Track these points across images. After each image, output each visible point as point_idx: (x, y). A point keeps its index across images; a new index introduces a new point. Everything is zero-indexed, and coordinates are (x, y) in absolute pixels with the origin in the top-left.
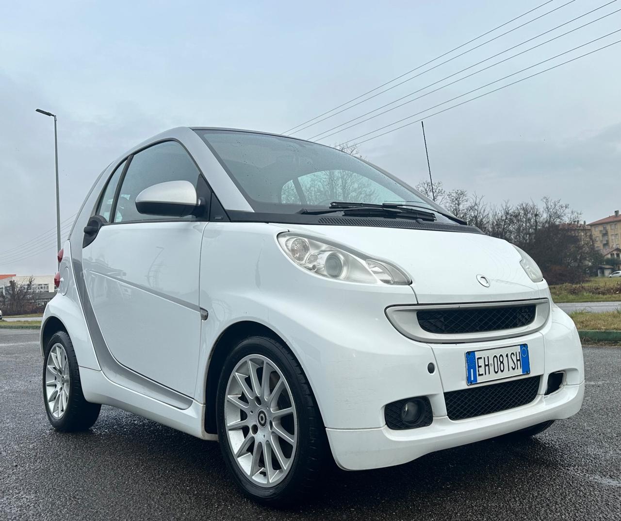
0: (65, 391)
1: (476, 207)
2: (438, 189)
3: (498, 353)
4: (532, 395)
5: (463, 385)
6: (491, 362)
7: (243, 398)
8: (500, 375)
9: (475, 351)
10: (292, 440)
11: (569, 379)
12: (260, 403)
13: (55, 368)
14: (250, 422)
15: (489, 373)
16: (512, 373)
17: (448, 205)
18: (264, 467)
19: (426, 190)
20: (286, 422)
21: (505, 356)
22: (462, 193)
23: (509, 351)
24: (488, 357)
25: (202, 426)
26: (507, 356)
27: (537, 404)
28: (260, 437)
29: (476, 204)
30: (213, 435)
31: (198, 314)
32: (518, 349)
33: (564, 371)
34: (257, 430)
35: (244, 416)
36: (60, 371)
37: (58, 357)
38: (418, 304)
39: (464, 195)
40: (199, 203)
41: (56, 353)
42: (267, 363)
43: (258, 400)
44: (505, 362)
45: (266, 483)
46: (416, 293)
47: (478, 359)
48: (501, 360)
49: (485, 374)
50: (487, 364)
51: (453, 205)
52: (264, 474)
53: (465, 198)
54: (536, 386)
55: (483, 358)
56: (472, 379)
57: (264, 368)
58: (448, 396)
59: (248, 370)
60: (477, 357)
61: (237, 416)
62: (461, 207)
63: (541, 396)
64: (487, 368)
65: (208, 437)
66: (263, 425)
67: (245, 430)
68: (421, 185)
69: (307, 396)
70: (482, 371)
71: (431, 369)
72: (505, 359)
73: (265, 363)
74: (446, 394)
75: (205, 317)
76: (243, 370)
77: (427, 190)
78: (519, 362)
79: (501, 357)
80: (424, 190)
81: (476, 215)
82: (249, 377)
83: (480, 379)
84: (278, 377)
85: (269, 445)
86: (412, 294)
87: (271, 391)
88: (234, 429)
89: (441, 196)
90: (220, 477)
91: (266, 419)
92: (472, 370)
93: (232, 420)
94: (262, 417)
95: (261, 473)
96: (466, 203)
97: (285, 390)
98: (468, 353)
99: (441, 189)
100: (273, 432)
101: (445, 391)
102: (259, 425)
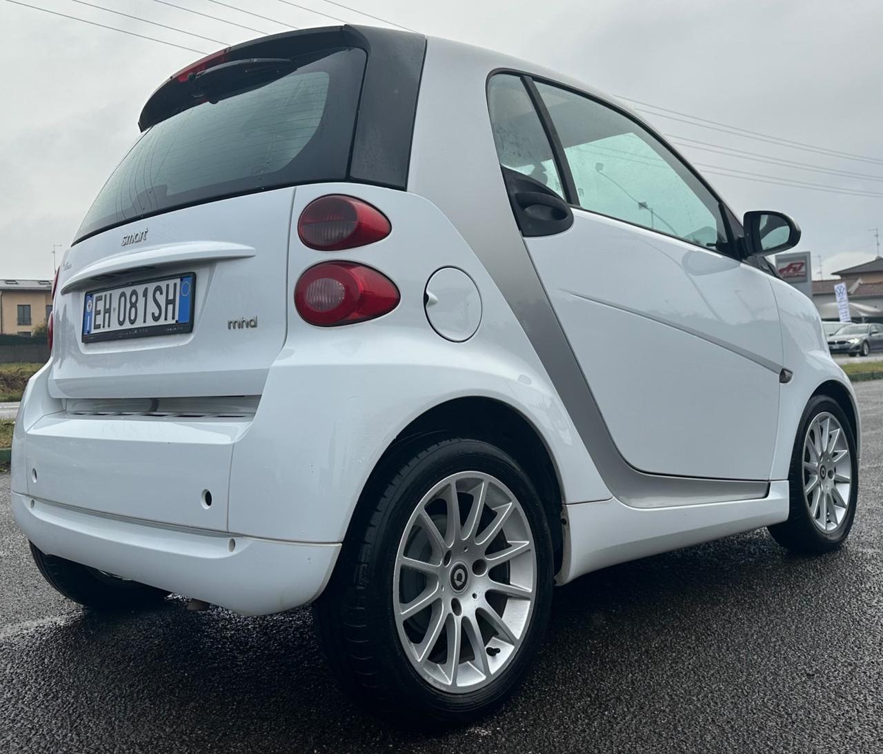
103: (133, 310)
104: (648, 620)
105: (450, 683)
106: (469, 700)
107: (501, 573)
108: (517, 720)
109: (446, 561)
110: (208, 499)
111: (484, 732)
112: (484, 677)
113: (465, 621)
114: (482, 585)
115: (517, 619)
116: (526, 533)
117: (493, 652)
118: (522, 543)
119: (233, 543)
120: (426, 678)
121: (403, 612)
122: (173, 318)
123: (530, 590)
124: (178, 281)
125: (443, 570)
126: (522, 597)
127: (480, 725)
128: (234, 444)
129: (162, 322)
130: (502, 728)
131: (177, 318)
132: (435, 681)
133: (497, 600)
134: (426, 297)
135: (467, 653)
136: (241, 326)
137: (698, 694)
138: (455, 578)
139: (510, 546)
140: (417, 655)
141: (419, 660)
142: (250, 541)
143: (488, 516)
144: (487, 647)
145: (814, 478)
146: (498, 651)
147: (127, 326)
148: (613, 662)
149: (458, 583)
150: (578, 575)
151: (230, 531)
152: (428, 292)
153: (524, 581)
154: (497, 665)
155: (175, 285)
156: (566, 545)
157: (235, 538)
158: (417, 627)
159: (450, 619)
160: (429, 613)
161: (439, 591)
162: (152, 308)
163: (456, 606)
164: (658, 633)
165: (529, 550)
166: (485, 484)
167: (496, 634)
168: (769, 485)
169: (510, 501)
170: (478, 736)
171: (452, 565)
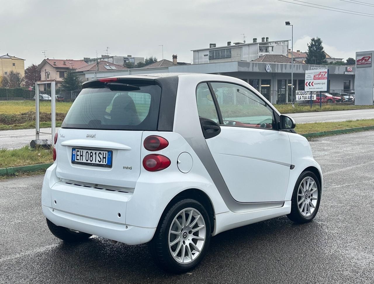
103: (91, 158)
104: (240, 245)
105: (182, 261)
106: (187, 266)
107: (196, 234)
108: (199, 271)
109: (182, 231)
110: (120, 215)
111: (190, 274)
112: (191, 260)
113: (186, 246)
114: (191, 237)
115: (200, 245)
116: (203, 223)
117: (193, 254)
118: (202, 226)
119: (127, 227)
120: (176, 260)
121: (171, 244)
122: (105, 163)
123: (204, 238)
124: (107, 152)
125: (181, 233)
126: (202, 240)
127: (190, 272)
128: (127, 202)
129: (101, 163)
130: (195, 273)
131: (107, 163)
132: (178, 261)
133: (195, 241)
134: (178, 162)
135: (187, 254)
136: (127, 168)
137: (247, 265)
138: (184, 235)
139: (199, 226)
140: (174, 254)
141: (175, 256)
142: (132, 227)
143: (193, 219)
144: (192, 252)
145: (302, 199)
146: (195, 254)
147: (89, 162)
148: (227, 257)
149: (185, 237)
150: (219, 233)
151: (126, 224)
152: (178, 161)
153: (202, 235)
154: (194, 257)
155: (106, 153)
156: (215, 226)
157: (127, 226)
158: (174, 248)
159: (182, 246)
160: (177, 244)
161: (180, 239)
162: (98, 158)
163: (184, 242)
164: (242, 249)
165: (204, 228)
166: (192, 211)
167: (194, 249)
168: (284, 202)
169: (199, 215)
170: (189, 275)
171: (183, 232)
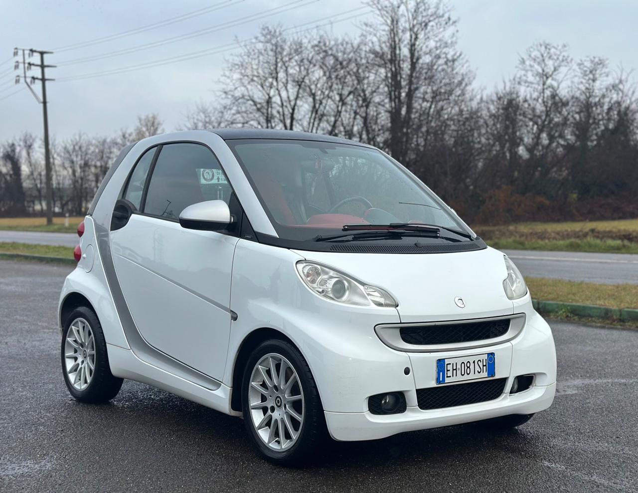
0: (87, 363)
1: (621, 86)
2: (563, 54)
3: (465, 360)
4: (497, 393)
5: (433, 384)
6: (459, 366)
7: (264, 385)
8: (466, 377)
9: (445, 359)
10: (300, 418)
11: (538, 381)
12: (277, 390)
13: (75, 341)
14: (269, 404)
15: (456, 375)
16: (478, 375)
17: (576, 80)
18: (279, 438)
19: (542, 56)
20: (296, 405)
21: (472, 363)
22: (601, 63)
23: (476, 359)
24: (456, 363)
25: (229, 404)
26: (474, 362)
27: (500, 400)
28: (276, 415)
29: (621, 82)
30: (238, 412)
31: (229, 315)
32: (486, 357)
33: (534, 374)
34: (274, 410)
35: (264, 399)
36: (82, 345)
37: (79, 331)
38: (401, 323)
39: (604, 66)
40: (232, 221)
41: (78, 327)
42: (284, 361)
43: (276, 388)
44: (472, 367)
45: (279, 448)
46: (400, 314)
47: (447, 364)
48: (468, 366)
49: (453, 376)
50: (455, 368)
51: (584, 81)
52: (278, 442)
53: (605, 70)
54: (501, 386)
55: (452, 364)
56: (441, 380)
57: (282, 365)
58: (419, 392)
59: (269, 364)
60: (446, 363)
61: (258, 399)
62: (597, 84)
63: (505, 394)
64: (455, 371)
65: (233, 413)
66: (279, 407)
67: (265, 410)
68: (535, 47)
69: (313, 388)
70: (450, 374)
71: (407, 372)
72: (472, 365)
73: (282, 361)
74: (418, 391)
75: (235, 318)
76: (264, 364)
77: (545, 55)
78: (485, 367)
79: (468, 364)
80: (539, 55)
81: (620, 99)
82: (269, 369)
83: (447, 380)
84: (292, 372)
85: (283, 421)
86: (396, 315)
87: (286, 381)
88: (255, 408)
89: (566, 66)
90: (242, 445)
91: (281, 402)
92: (441, 373)
93: (254, 401)
94: (278, 401)
95: (276, 441)
96: (605, 78)
97: (297, 382)
98: (439, 360)
99: (566, 55)
100: (286, 412)
101: (417, 388)
102: (276, 406)
